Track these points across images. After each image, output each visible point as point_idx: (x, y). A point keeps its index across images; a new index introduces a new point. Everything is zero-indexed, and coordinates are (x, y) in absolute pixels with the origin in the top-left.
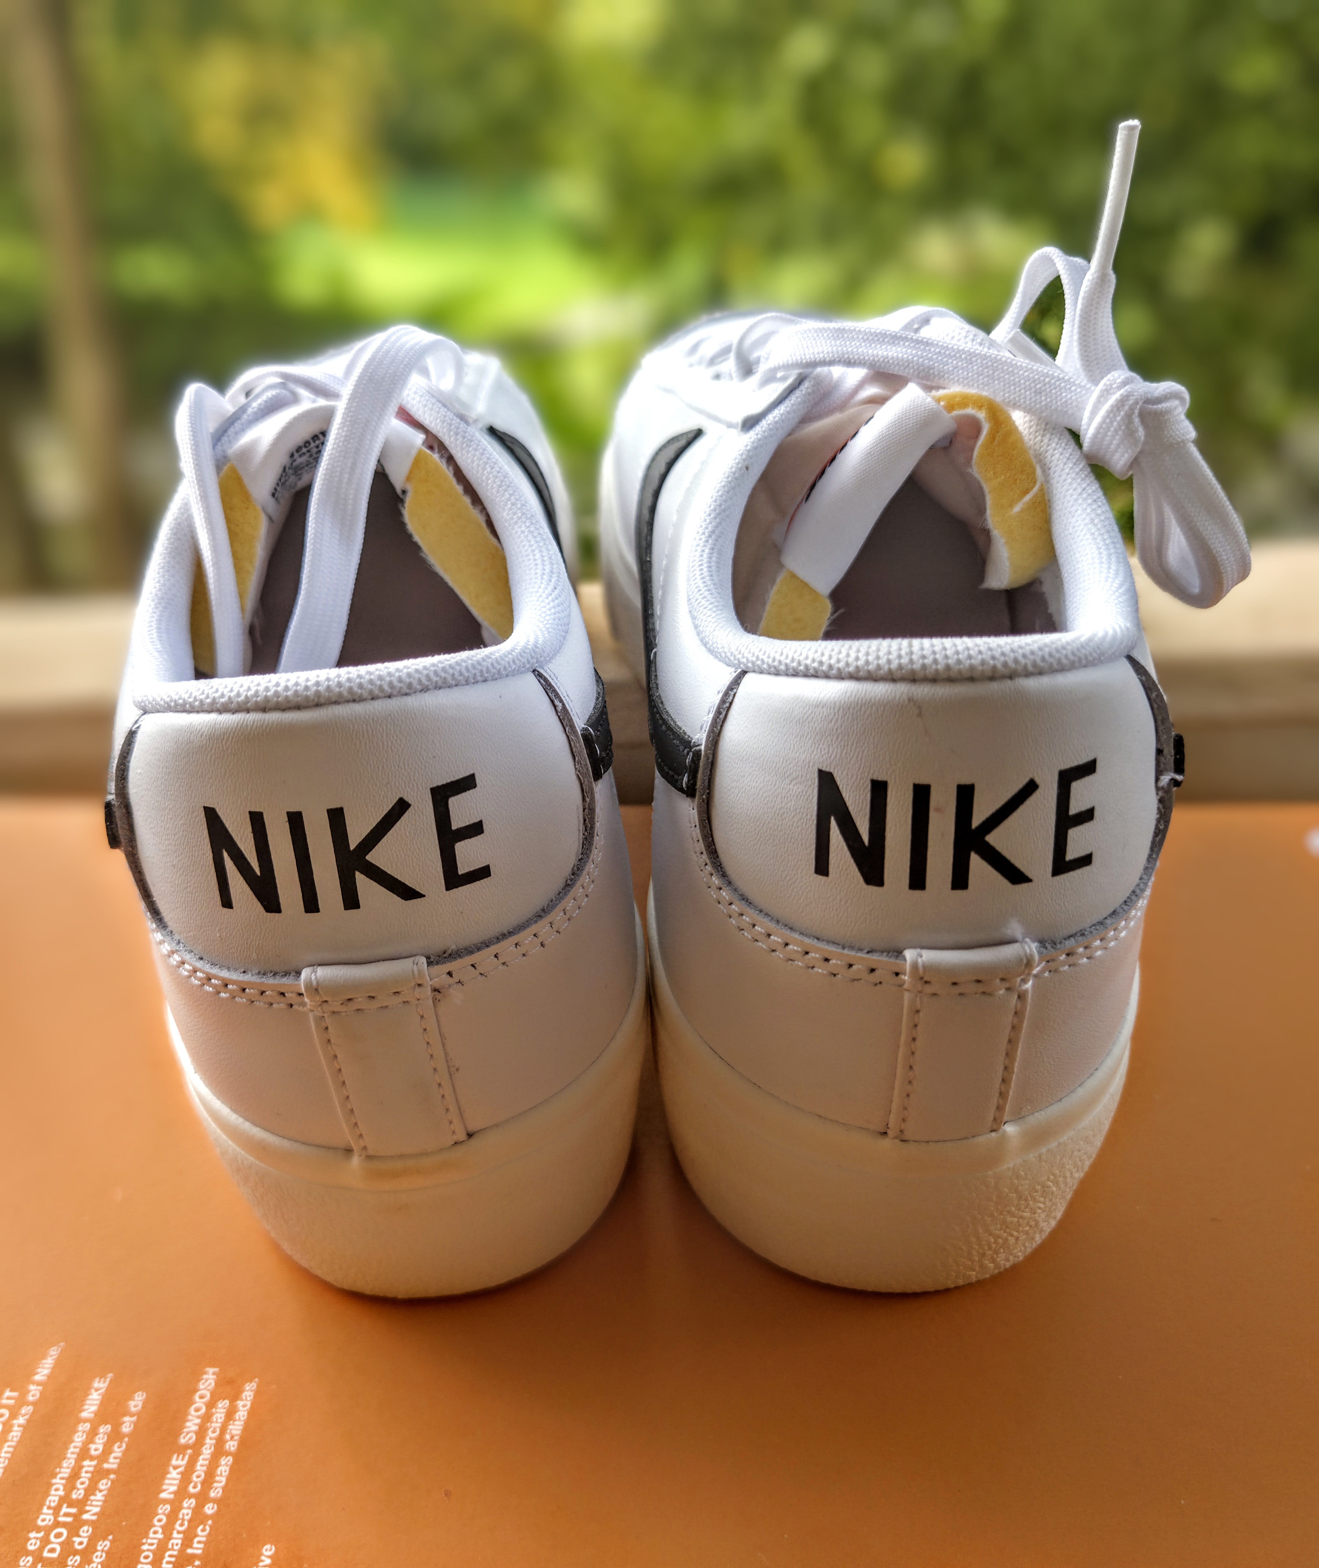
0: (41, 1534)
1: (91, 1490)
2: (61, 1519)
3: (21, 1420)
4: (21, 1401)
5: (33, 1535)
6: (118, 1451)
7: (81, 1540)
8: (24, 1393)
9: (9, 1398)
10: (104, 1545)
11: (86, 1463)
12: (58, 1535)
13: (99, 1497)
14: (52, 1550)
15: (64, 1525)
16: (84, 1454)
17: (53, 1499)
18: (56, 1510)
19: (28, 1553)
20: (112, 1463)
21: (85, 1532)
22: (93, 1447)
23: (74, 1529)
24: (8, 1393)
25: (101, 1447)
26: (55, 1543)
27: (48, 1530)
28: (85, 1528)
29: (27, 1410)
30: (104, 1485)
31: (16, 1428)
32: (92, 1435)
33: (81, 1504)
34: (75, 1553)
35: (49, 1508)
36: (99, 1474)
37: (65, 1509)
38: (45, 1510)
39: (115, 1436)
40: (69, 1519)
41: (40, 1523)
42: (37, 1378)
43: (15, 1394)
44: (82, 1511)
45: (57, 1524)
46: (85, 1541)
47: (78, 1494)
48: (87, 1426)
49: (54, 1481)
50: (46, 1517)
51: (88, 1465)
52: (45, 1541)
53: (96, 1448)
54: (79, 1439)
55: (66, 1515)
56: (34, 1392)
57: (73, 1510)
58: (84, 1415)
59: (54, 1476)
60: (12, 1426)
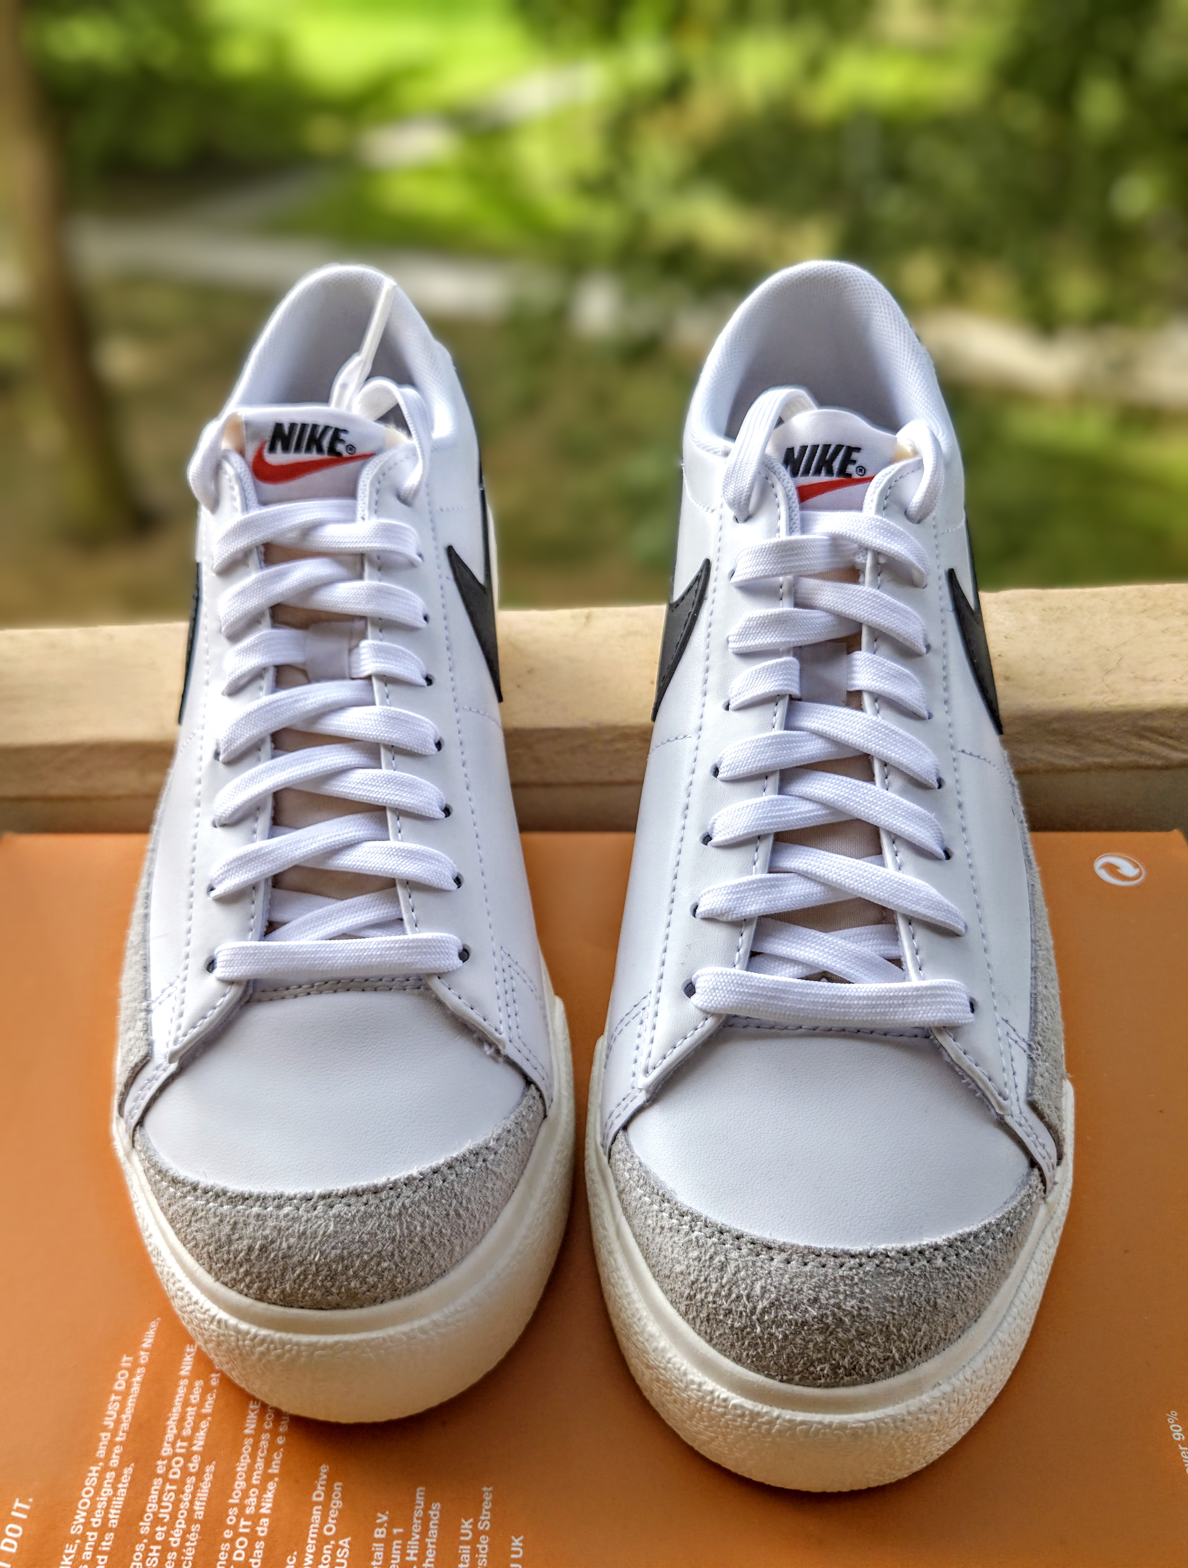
0: (165, 1462)
1: (195, 1429)
2: (178, 1451)
3: (138, 1379)
4: (136, 1365)
5: (159, 1462)
6: (210, 1400)
7: (194, 1466)
8: (136, 1358)
9: (126, 1362)
10: (210, 1469)
11: (189, 1409)
12: (177, 1463)
13: (202, 1434)
14: (175, 1473)
15: (181, 1455)
16: (186, 1403)
17: (170, 1435)
18: (173, 1445)
19: (158, 1476)
20: (208, 1409)
21: (196, 1459)
22: (192, 1397)
23: (188, 1457)
24: (125, 1358)
25: (198, 1397)
26: (176, 1468)
27: (170, 1459)
28: (196, 1456)
29: (141, 1370)
30: (204, 1425)
31: (135, 1384)
32: (190, 1388)
33: (190, 1440)
34: (191, 1474)
35: (168, 1443)
36: (200, 1417)
37: (179, 1444)
38: (166, 1444)
39: (206, 1389)
40: (183, 1450)
41: (164, 1454)
42: (145, 1345)
43: (130, 1359)
44: (191, 1445)
45: (175, 1455)
46: (197, 1466)
47: (187, 1432)
48: (186, 1382)
49: (169, 1423)
50: (166, 1450)
51: (191, 1411)
52: (169, 1467)
53: (195, 1398)
54: (181, 1391)
55: (181, 1447)
56: (144, 1357)
57: (185, 1444)
58: (183, 1373)
59: (168, 1419)
60: (133, 1382)
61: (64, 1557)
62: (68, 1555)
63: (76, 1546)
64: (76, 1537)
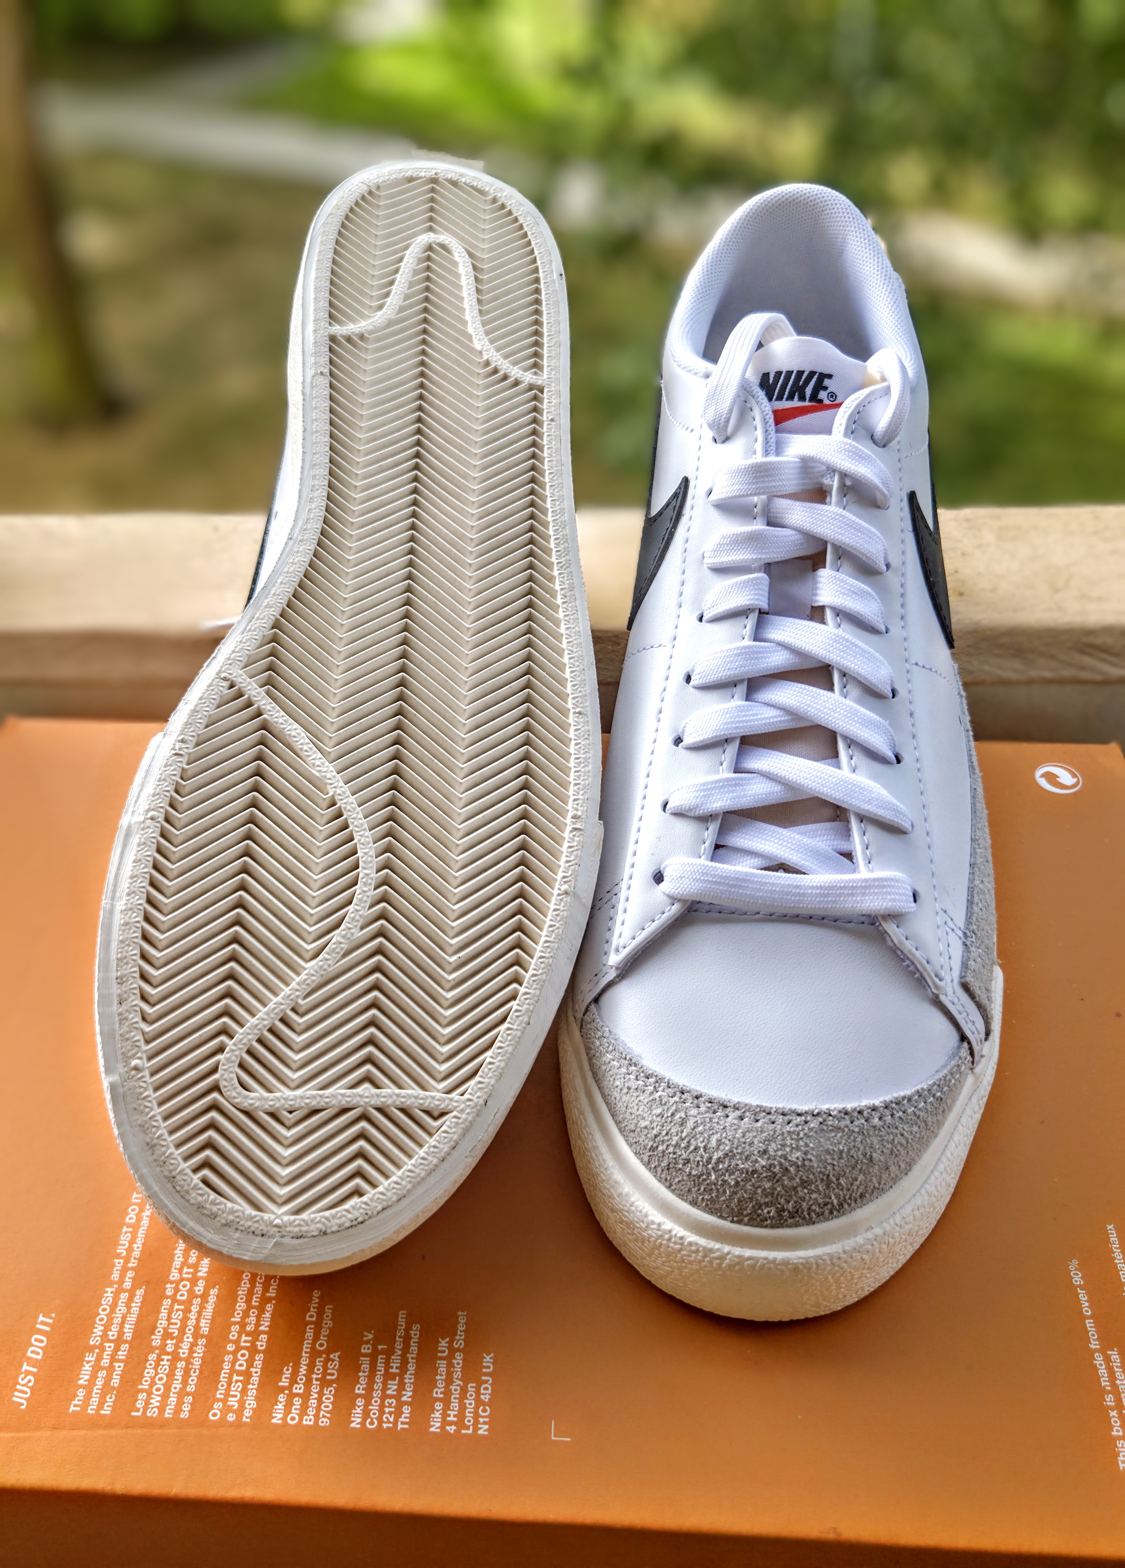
0: (174, 1285)
1: (200, 1257)
2: (185, 1276)
3: (147, 1213)
4: (145, 1201)
5: (168, 1286)
7: (199, 1288)
9: (136, 1198)
10: (214, 1292)
12: (184, 1286)
13: (206, 1262)
14: (182, 1295)
15: (187, 1279)
17: (177, 1263)
18: (180, 1271)
19: (168, 1297)
21: (201, 1284)
23: (194, 1281)
24: (135, 1195)
26: (183, 1291)
27: (178, 1283)
28: (201, 1281)
29: (150, 1206)
31: (145, 1218)
33: (196, 1267)
34: (197, 1296)
35: (176, 1269)
37: (185, 1270)
38: (173, 1270)
40: (190, 1276)
41: (172, 1278)
43: (140, 1196)
44: (196, 1271)
45: (182, 1279)
46: (202, 1289)
47: (192, 1260)
49: (176, 1252)
50: (174, 1275)
52: (177, 1290)
55: (187, 1273)
57: (191, 1270)
59: (175, 1248)
60: (142, 1217)
61: (85, 1363)
62: (88, 1362)
63: (95, 1355)
64: (95, 1347)
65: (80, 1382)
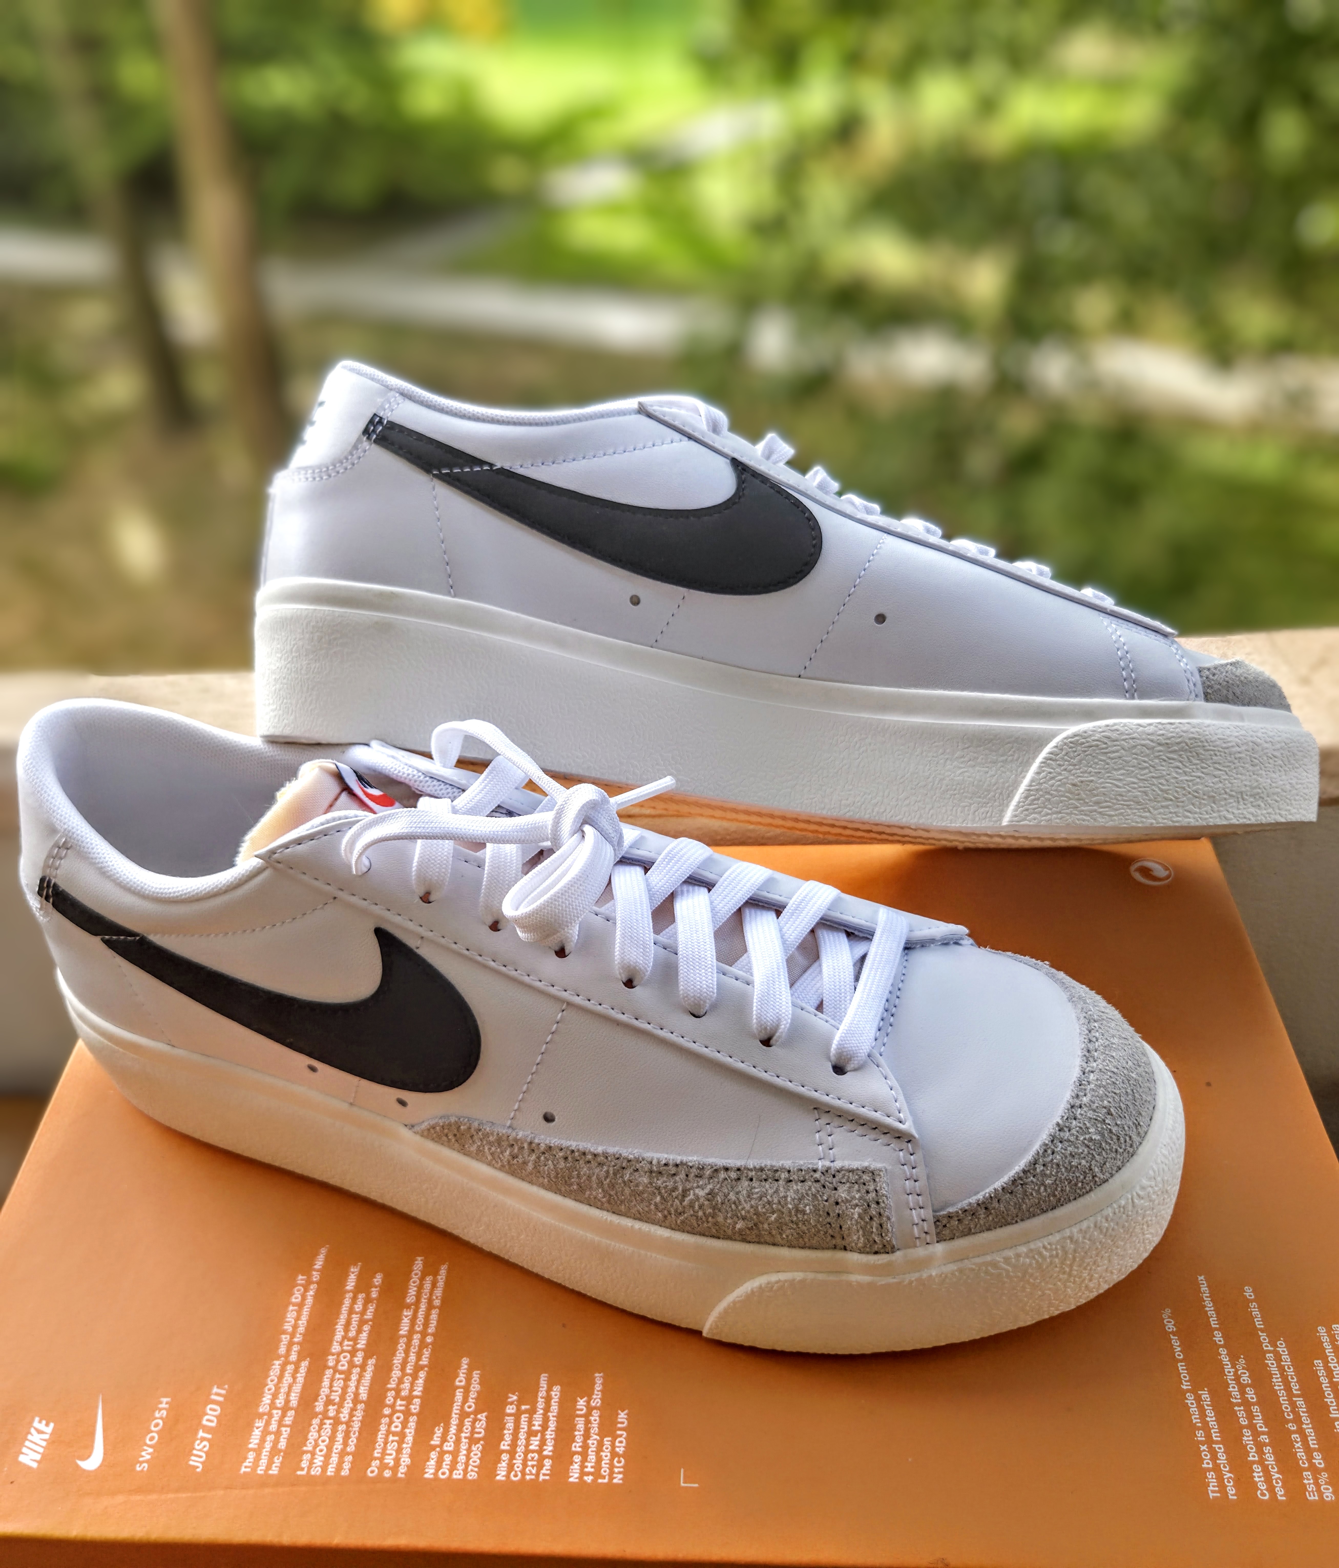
0: (335, 1357)
1: (359, 1331)
2: (345, 1348)
3: (311, 1293)
4: (309, 1282)
5: (330, 1357)
6: (371, 1308)
7: (359, 1359)
8: (309, 1276)
9: (302, 1280)
10: (372, 1362)
11: (353, 1316)
12: (345, 1357)
13: (364, 1335)
14: (343, 1365)
15: (347, 1351)
16: (351, 1311)
17: (338, 1336)
18: (341, 1344)
19: (329, 1368)
20: (369, 1315)
21: (360, 1355)
22: (356, 1306)
23: (353, 1353)
24: (300, 1277)
25: (361, 1306)
26: (344, 1362)
27: (339, 1354)
28: (360, 1352)
29: (313, 1287)
30: (366, 1328)
31: (309, 1297)
32: (354, 1300)
33: (355, 1340)
34: (356, 1366)
35: (337, 1342)
36: (362, 1322)
37: (346, 1343)
38: (335, 1344)
39: (368, 1301)
40: (350, 1348)
41: (334, 1351)
42: (316, 1267)
43: (304, 1277)
44: (356, 1344)
45: (343, 1351)
46: (361, 1360)
47: (352, 1334)
48: (351, 1295)
49: (337, 1327)
50: (336, 1348)
51: (355, 1318)
52: (338, 1361)
53: (358, 1307)
54: (347, 1302)
55: (348, 1346)
56: (316, 1276)
57: (351, 1343)
58: (348, 1288)
59: (336, 1324)
60: (307, 1295)
61: (255, 1429)
62: (257, 1428)
63: (264, 1421)
64: (264, 1414)
65: (251, 1446)
